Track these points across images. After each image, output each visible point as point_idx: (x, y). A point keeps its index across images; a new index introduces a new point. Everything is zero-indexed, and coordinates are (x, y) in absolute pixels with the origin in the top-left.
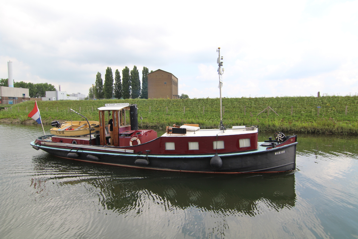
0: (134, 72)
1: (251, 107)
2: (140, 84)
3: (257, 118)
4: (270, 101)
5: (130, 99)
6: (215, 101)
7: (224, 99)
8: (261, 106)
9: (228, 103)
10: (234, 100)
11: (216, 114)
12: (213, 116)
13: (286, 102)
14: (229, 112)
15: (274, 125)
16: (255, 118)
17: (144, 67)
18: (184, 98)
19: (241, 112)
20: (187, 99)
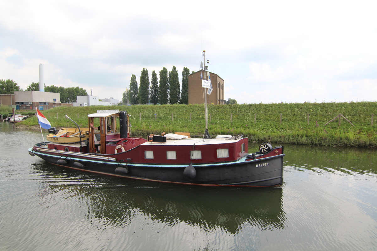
0: (173, 73)
1: (317, 114)
2: (180, 87)
3: (324, 128)
4: (342, 107)
5: (168, 105)
6: (269, 107)
7: (281, 105)
8: (330, 113)
9: (286, 109)
10: (294, 106)
11: (271, 123)
12: (267, 125)
13: (364, 109)
14: (288, 121)
15: (347, 137)
16: (322, 128)
17: (184, 68)
18: (231, 104)
19: (304, 121)
20: (234, 104)
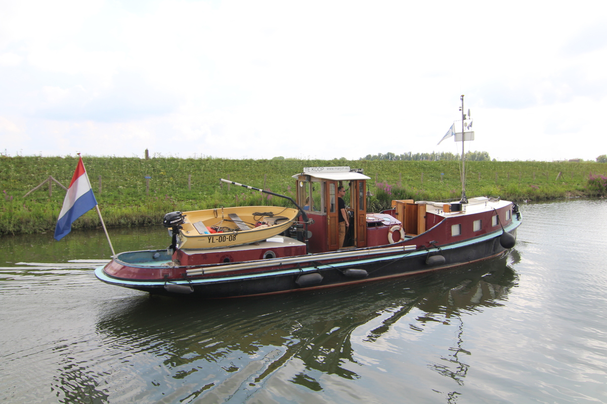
1: (9, 177)
3: (24, 203)
4: (53, 165)
8: (33, 175)
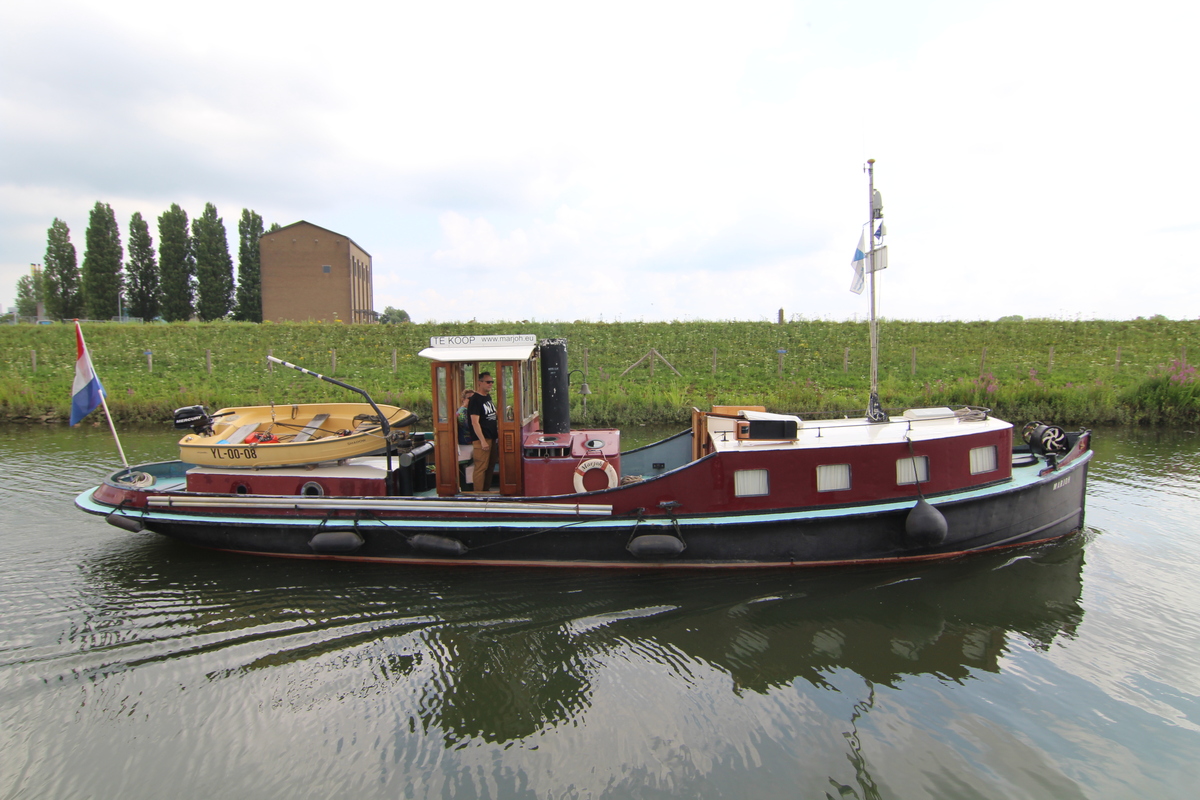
0: (207, 226)
2: (232, 268)
3: (621, 384)
4: (655, 334)
5: (195, 322)
7: (522, 326)
8: (632, 347)
10: (555, 330)
13: (699, 337)
15: (668, 402)
16: (616, 383)
17: (246, 212)
18: (394, 322)
20: (402, 324)
